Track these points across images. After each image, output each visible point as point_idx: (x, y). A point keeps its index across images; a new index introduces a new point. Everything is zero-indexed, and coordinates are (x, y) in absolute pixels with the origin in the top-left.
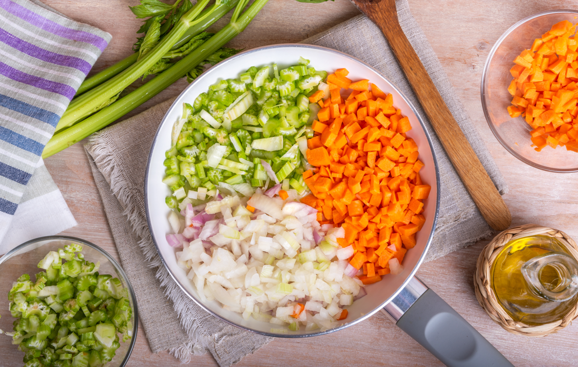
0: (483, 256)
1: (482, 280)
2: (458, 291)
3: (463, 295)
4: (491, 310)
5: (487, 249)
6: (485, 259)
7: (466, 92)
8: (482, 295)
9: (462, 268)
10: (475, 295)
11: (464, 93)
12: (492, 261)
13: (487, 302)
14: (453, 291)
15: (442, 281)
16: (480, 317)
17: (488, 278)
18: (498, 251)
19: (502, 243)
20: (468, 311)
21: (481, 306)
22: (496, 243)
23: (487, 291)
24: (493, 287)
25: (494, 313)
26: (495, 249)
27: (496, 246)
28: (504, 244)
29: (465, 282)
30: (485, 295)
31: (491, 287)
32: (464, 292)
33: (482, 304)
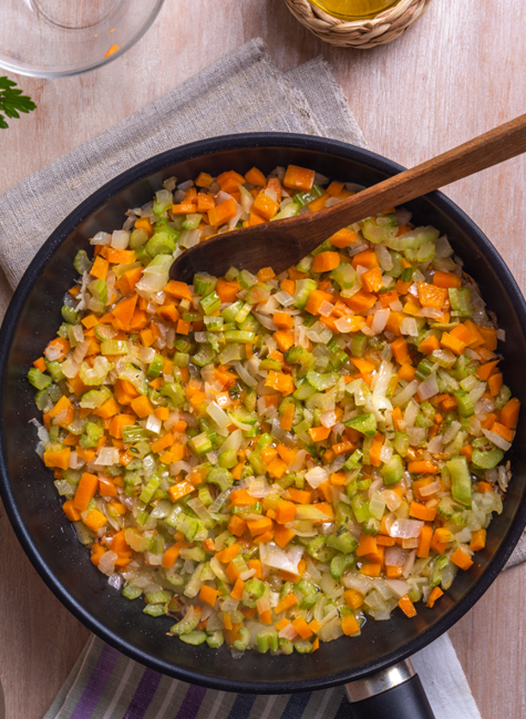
0: (326, 34)
1: (363, 32)
2: (384, 72)
3: (388, 64)
4: (407, 16)
5: (317, 30)
6: (332, 31)
7: (85, 84)
8: (386, 32)
9: (349, 69)
10: (388, 44)
11: (88, 86)
12: (335, 20)
13: (395, 24)
14: (383, 79)
15: (371, 96)
16: (420, 36)
17: (359, 24)
18: (319, 12)
19: (306, 6)
20: (412, 55)
21: (403, 35)
22: (307, 16)
23: (380, 24)
24: (372, 16)
25: (411, 11)
26: (317, 16)
27: (311, 15)
28: (308, 4)
29: (370, 63)
30: (386, 27)
31: (372, 18)
32: (384, 63)
33: (399, 32)
